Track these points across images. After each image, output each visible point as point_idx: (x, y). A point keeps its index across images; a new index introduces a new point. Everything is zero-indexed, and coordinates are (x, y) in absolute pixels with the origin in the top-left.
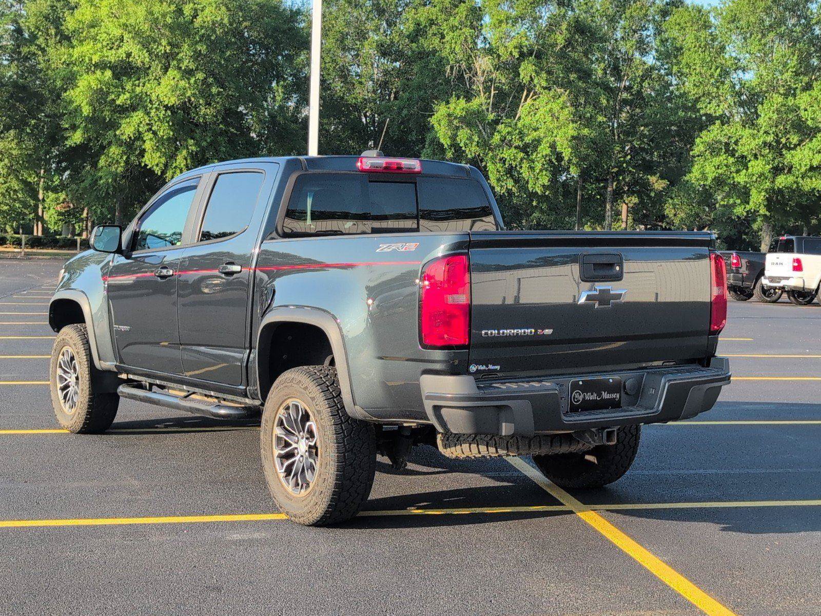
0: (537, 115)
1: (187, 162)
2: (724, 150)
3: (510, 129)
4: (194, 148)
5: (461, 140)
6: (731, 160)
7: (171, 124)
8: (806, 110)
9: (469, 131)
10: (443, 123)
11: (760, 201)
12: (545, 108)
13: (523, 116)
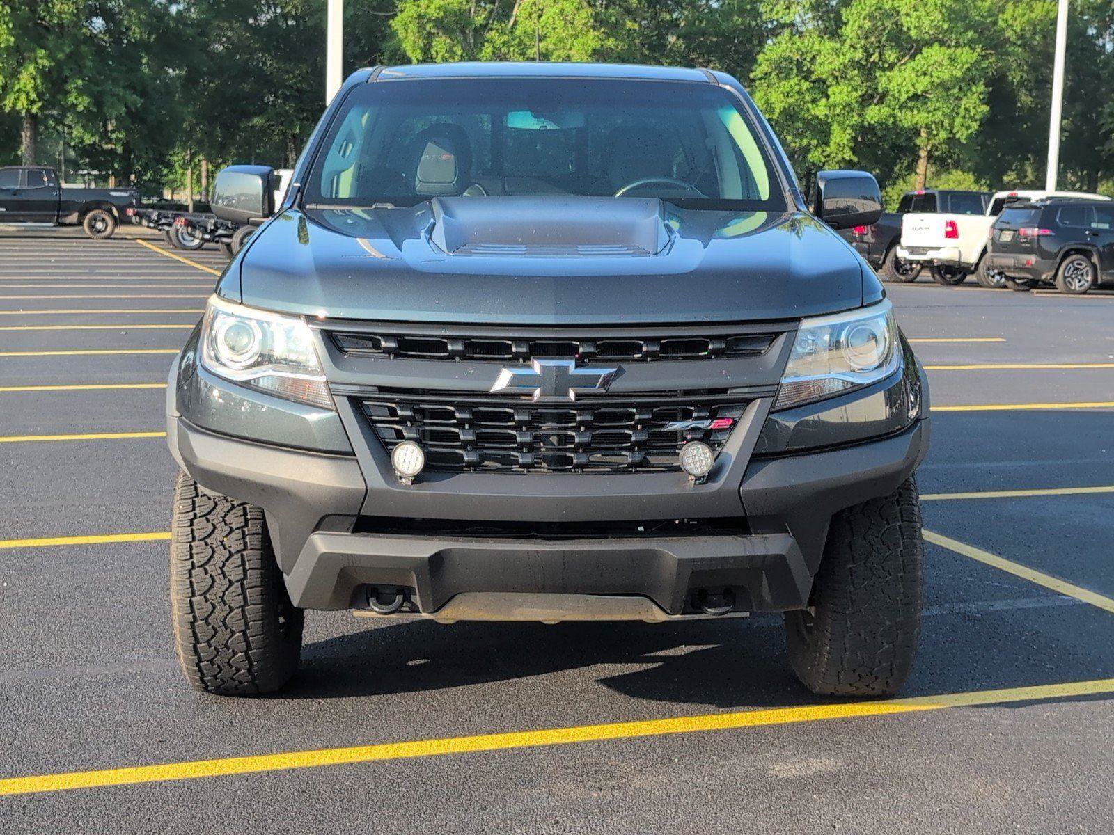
0: (543, 18)
1: (35, 82)
2: (795, 71)
3: (505, 38)
4: (46, 62)
5: (437, 54)
6: (805, 85)
7: (11, 26)
8: (907, 15)
9: (448, 41)
10: (411, 27)
11: (845, 141)
12: (554, 9)
13: (520, 19)
